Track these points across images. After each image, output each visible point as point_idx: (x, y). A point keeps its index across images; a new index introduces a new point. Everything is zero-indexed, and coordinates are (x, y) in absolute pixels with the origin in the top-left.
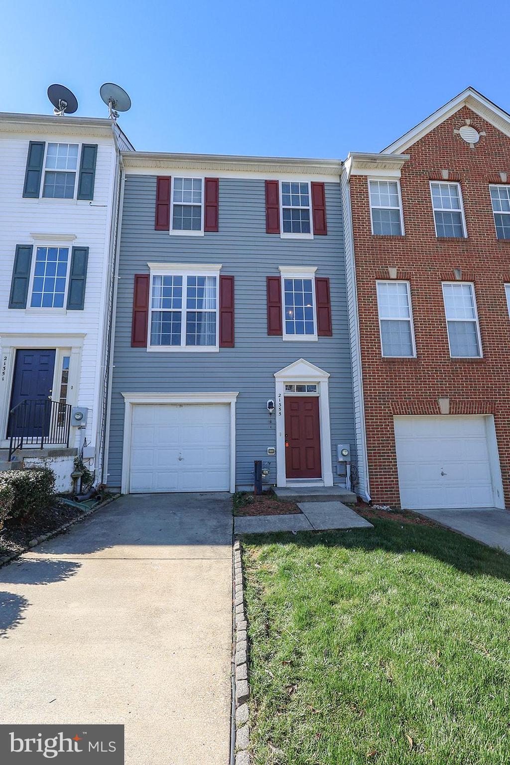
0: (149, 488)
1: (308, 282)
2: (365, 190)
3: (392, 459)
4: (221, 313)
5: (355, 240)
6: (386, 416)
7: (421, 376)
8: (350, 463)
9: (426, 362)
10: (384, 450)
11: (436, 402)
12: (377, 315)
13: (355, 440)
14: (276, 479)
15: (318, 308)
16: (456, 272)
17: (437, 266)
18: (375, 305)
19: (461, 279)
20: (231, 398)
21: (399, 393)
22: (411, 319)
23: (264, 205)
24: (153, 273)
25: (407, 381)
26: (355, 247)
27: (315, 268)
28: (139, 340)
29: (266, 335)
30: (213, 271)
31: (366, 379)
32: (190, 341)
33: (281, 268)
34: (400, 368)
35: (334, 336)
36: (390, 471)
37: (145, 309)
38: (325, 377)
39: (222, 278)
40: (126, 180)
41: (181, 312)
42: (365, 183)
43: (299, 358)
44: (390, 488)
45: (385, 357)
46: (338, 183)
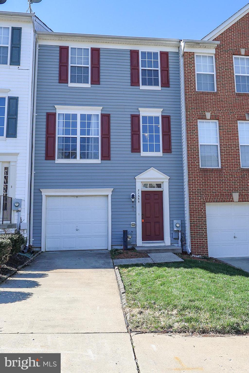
0: (58, 248)
1: (157, 118)
2: (192, 61)
3: (204, 229)
4: (102, 138)
5: (185, 94)
6: (201, 203)
7: (223, 179)
8: (181, 232)
9: (226, 171)
10: (200, 223)
11: (231, 195)
12: (198, 142)
14: (136, 241)
15: (163, 135)
16: (246, 115)
17: (235, 111)
18: (197, 135)
20: (108, 192)
21: (210, 189)
22: (218, 144)
23: (129, 67)
24: (58, 112)
25: (215, 183)
26: (186, 99)
27: (162, 110)
28: (50, 156)
29: (130, 153)
30: (96, 111)
31: (190, 181)
32: (83, 156)
33: (140, 109)
34: (210, 174)
35: (173, 153)
36: (203, 236)
37: (53, 136)
38: (167, 179)
39: (103, 115)
40: (39, 48)
41: (77, 137)
42: (193, 57)
43: (151, 167)
44: (202, 245)
45: (202, 167)
46: (177, 52)
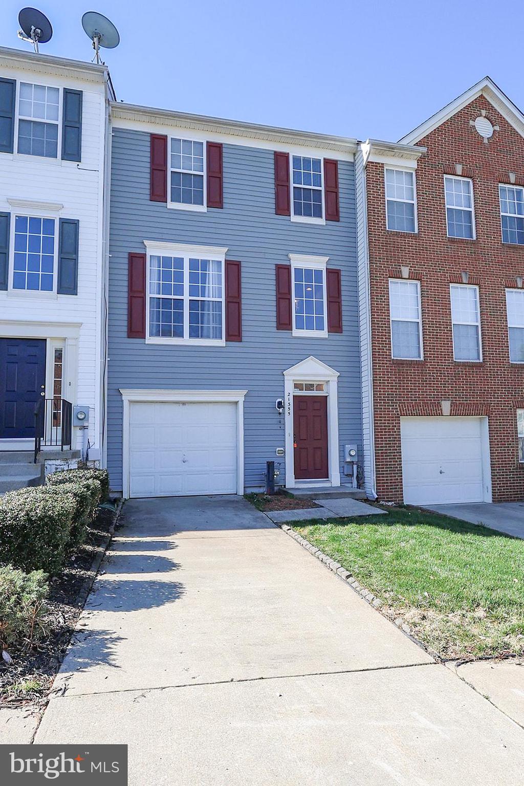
0: (151, 492)
1: (319, 273)
2: (381, 179)
3: (398, 458)
4: (228, 303)
5: (369, 234)
6: (393, 417)
7: (427, 378)
8: (357, 464)
9: (432, 365)
10: (390, 450)
11: (439, 405)
12: (389, 316)
13: (362, 440)
14: (285, 480)
15: (329, 302)
16: (463, 275)
17: (446, 268)
18: (387, 305)
19: (467, 283)
20: (239, 396)
21: (407, 394)
22: (420, 321)
23: (273, 181)
24: (150, 252)
25: (414, 384)
26: (369, 242)
27: (327, 259)
28: (136, 330)
29: (275, 330)
30: (217, 255)
31: (376, 380)
32: (194, 333)
33: (291, 255)
34: (408, 370)
35: (344, 333)
36: (395, 470)
37: (142, 295)
38: (334, 376)
39: (228, 263)
40: (113, 134)
41: (183, 300)
42: (382, 172)
43: (308, 356)
44: (395, 486)
45: (395, 358)
46: (351, 162)
